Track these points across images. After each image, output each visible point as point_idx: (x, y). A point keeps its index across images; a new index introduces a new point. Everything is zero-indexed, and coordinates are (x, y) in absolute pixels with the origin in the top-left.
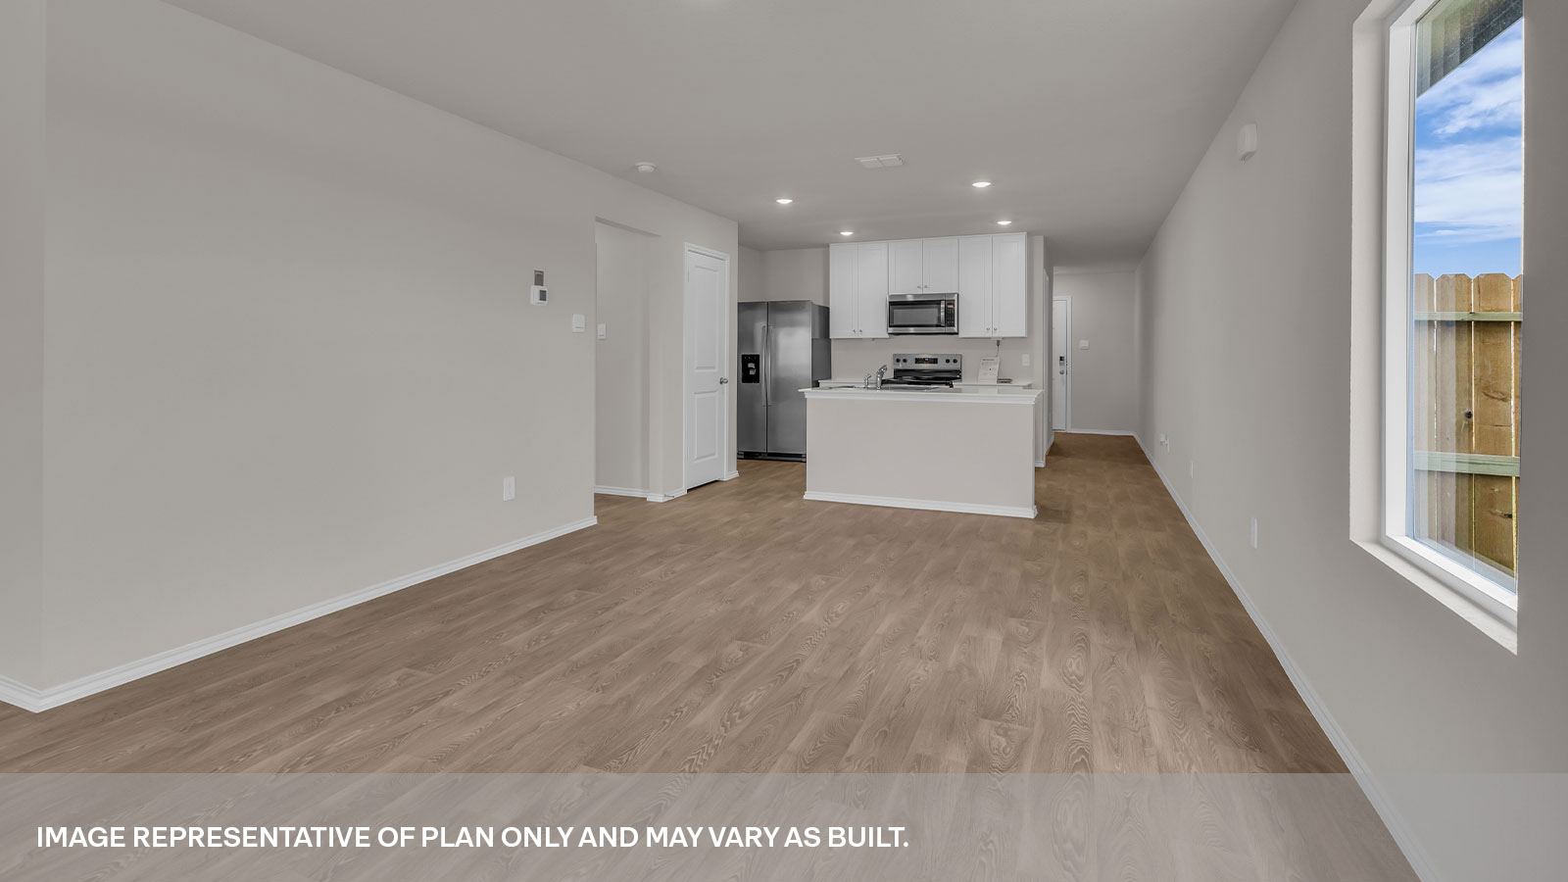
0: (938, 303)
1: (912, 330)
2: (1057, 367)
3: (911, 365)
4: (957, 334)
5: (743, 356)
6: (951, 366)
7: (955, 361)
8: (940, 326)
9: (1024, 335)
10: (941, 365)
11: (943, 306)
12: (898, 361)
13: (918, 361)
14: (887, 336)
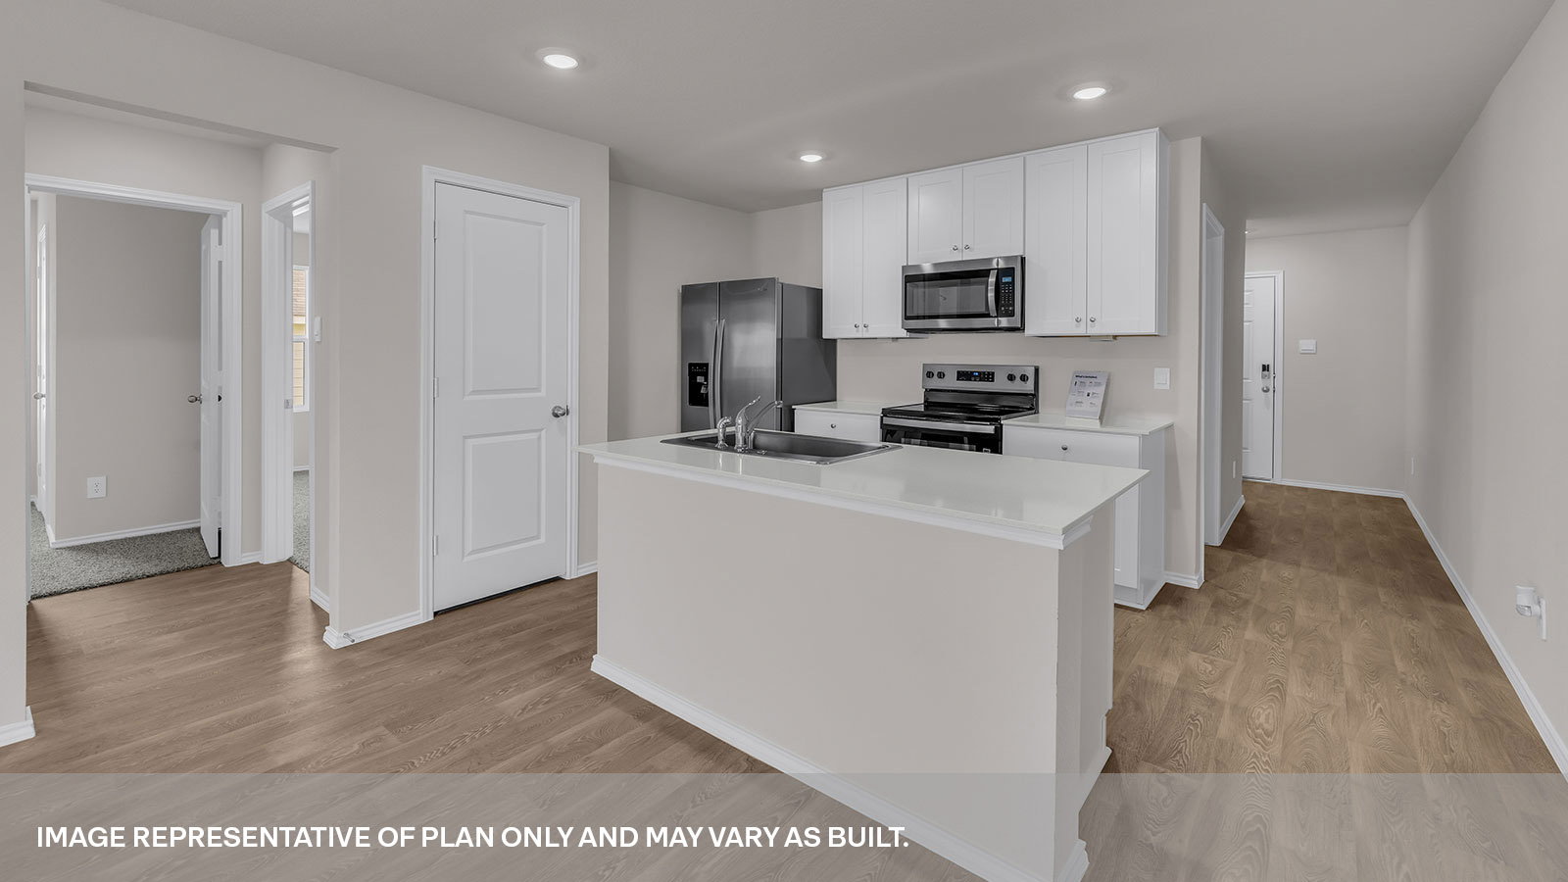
0: (986, 273)
1: (943, 323)
2: (1253, 380)
3: (951, 382)
4: (1021, 329)
5: (690, 365)
6: (1017, 386)
7: (1024, 378)
8: (987, 315)
9: (1152, 330)
10: (1000, 384)
11: (992, 279)
12: (929, 375)
13: (964, 375)
14: (904, 333)
